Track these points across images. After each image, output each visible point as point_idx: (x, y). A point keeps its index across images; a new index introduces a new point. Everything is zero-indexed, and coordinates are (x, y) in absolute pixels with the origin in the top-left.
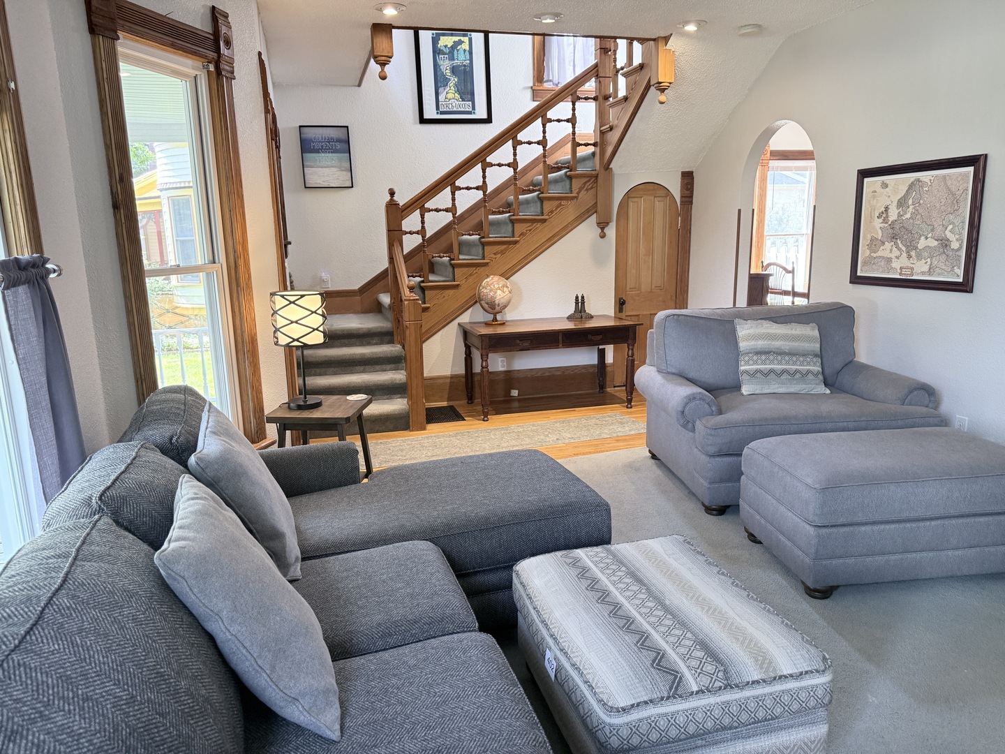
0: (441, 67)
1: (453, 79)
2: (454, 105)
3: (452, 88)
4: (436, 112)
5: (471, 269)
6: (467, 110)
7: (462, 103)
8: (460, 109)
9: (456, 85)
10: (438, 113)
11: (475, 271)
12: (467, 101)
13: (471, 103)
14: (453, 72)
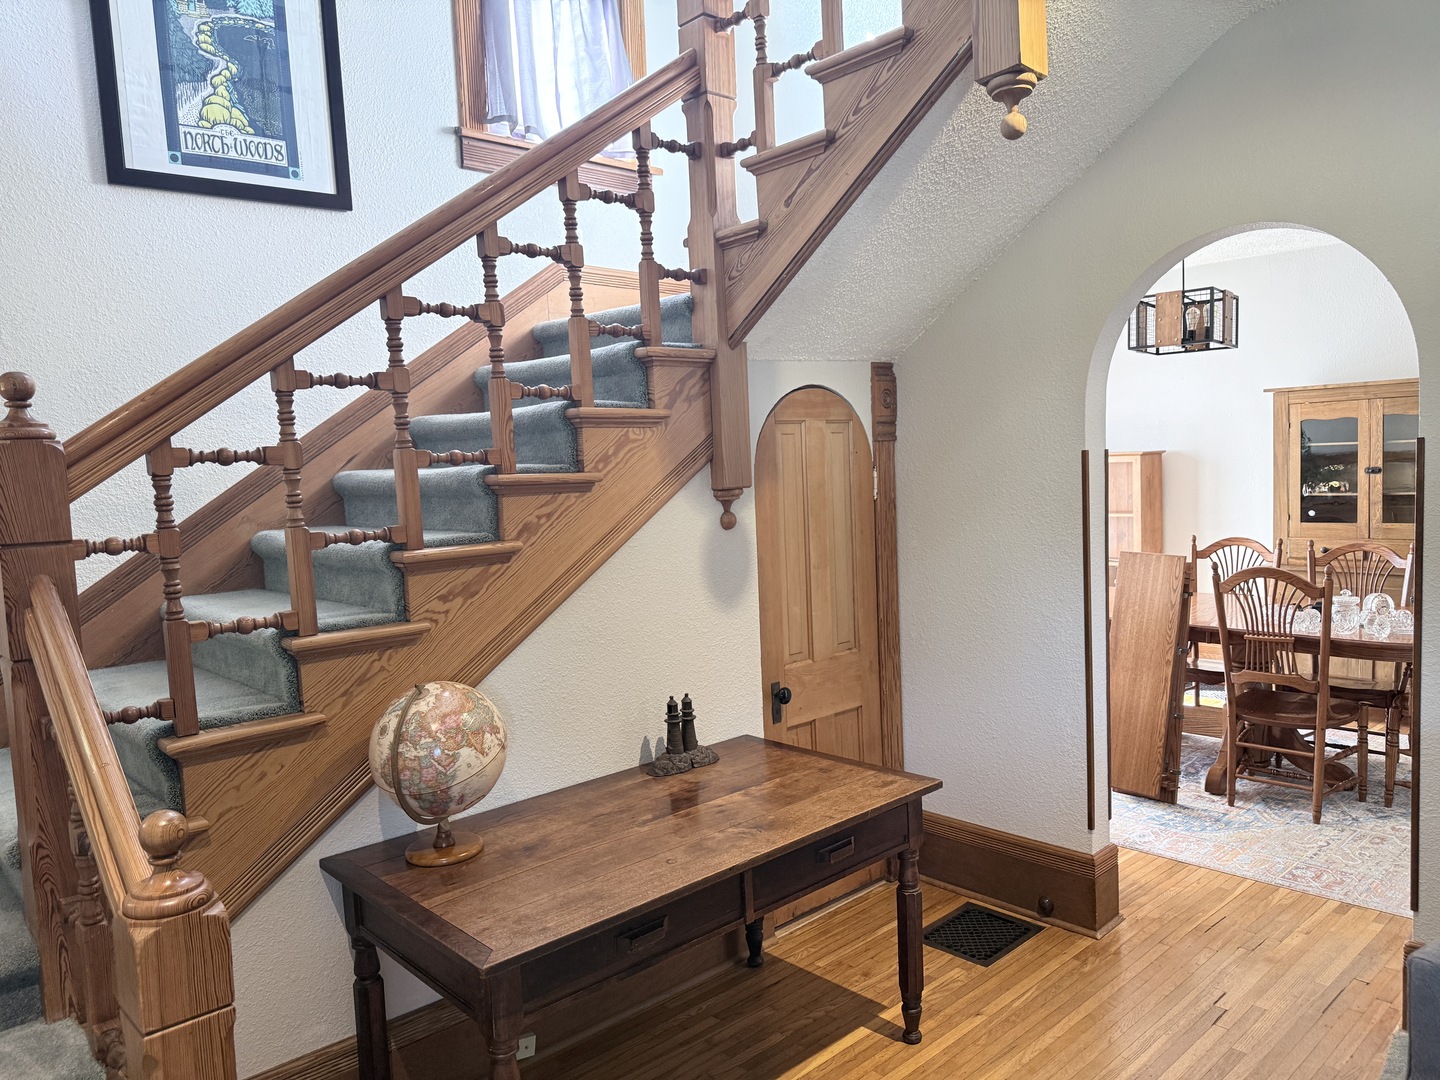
0: (181, 21)
1: (222, 64)
2: (229, 141)
3: (221, 90)
4: (167, 154)
5: (362, 662)
6: (273, 161)
7: (257, 140)
8: (249, 157)
9: (234, 82)
10: (174, 159)
11: (377, 666)
12: (272, 137)
13: (283, 143)
14: (222, 43)
